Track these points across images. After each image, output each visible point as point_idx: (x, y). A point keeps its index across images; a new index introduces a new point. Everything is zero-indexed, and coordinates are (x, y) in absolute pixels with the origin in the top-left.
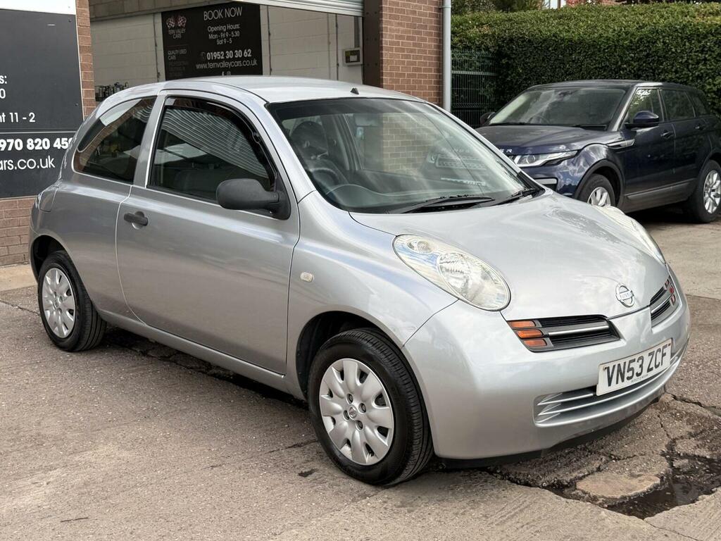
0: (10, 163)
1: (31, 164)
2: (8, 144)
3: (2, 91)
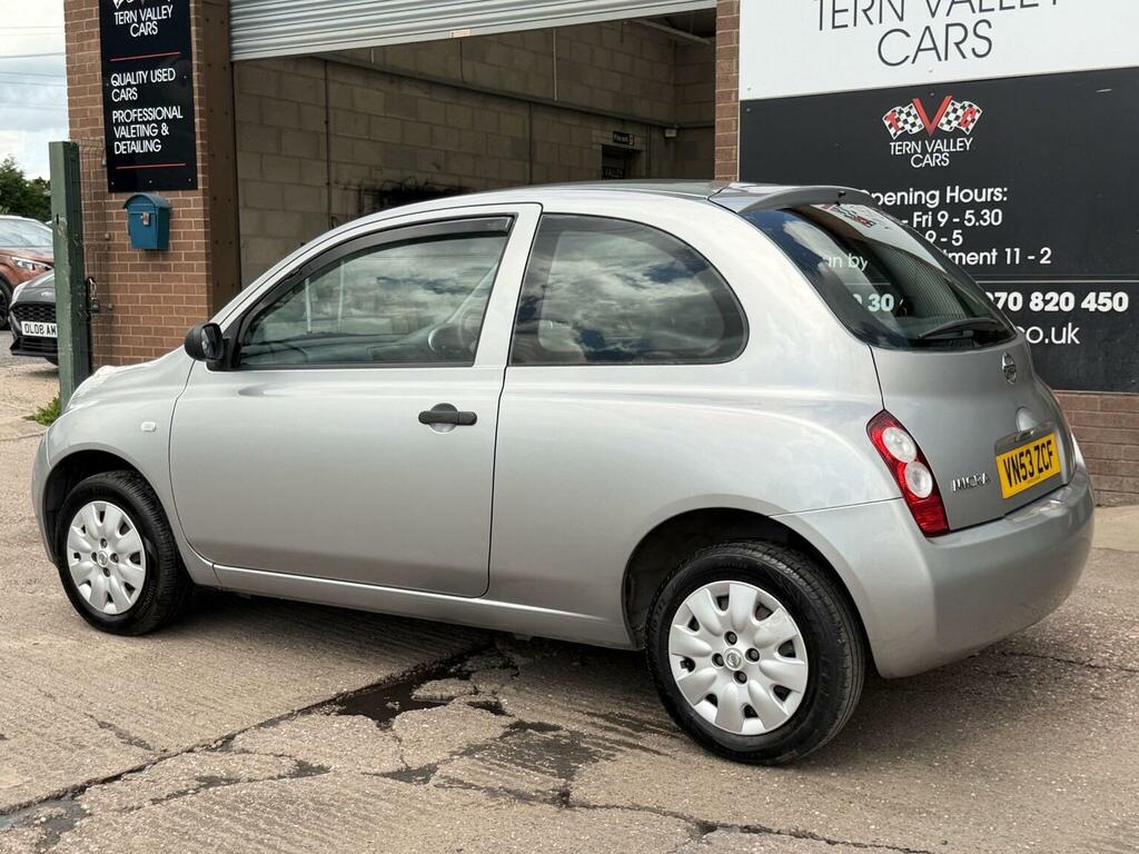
1: (1035, 335)
2: (997, 300)
3: (997, 214)
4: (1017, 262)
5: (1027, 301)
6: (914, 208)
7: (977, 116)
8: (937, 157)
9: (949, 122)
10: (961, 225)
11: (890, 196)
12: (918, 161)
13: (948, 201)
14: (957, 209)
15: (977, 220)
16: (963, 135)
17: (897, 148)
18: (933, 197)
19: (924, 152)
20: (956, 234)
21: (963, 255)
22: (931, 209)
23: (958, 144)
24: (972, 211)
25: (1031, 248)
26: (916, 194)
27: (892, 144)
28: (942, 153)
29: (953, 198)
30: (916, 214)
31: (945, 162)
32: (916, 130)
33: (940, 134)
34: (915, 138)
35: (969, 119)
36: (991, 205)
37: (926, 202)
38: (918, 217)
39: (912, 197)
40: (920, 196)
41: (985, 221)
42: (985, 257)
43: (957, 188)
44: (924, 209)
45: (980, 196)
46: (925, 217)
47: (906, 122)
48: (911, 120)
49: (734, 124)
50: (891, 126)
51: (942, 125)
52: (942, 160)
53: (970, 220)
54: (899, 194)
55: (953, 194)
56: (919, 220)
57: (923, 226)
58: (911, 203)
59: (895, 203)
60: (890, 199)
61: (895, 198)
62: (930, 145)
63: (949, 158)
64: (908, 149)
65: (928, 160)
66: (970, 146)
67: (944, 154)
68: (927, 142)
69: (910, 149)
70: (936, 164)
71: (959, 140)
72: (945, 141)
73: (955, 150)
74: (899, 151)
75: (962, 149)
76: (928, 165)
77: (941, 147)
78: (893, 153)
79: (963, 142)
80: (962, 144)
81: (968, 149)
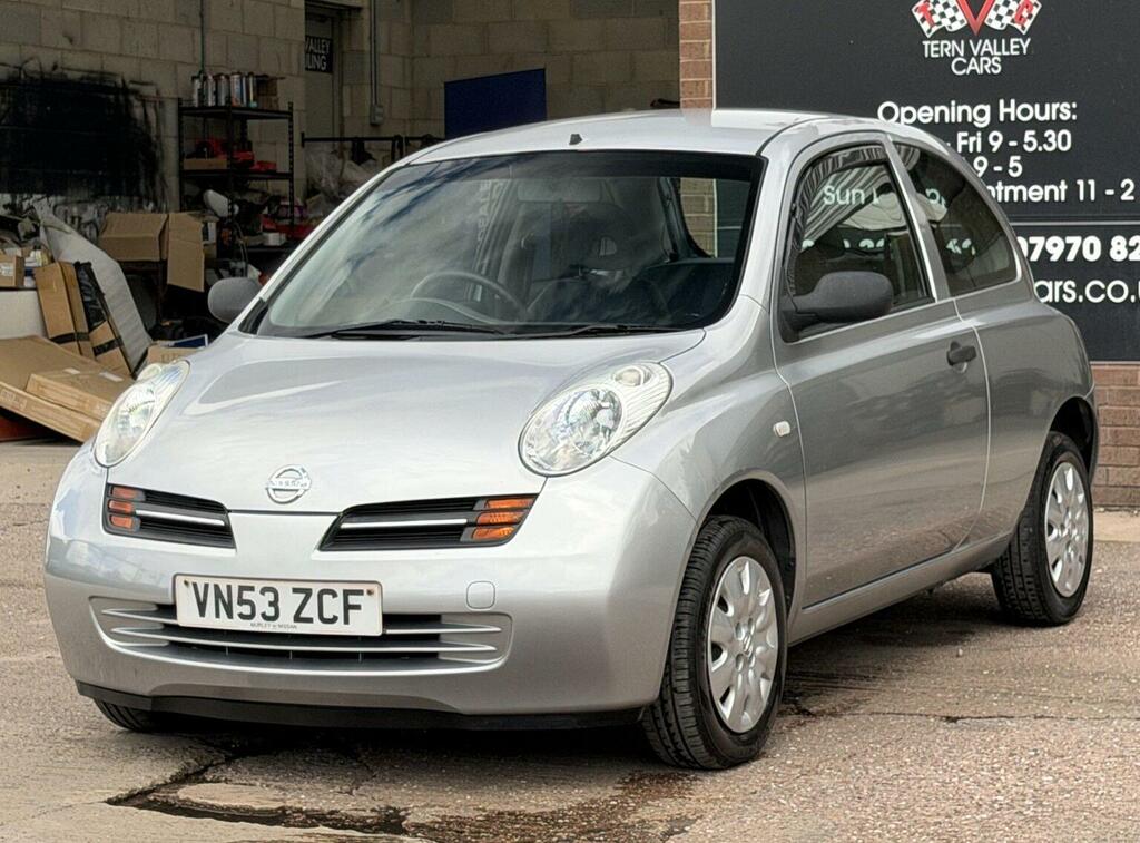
0: (1070, 287)
1: (1118, 291)
2: (1068, 247)
3: (1064, 137)
4: (1093, 198)
5: (1106, 247)
6: (956, 127)
7: (1035, 11)
9: (999, 18)
10: (1019, 150)
11: (926, 111)
12: (960, 66)
13: (1002, 118)
14: (1013, 129)
15: (1040, 144)
16: (1017, 34)
17: (933, 49)
18: (982, 113)
19: (968, 54)
20: (1014, 161)
21: (1024, 189)
22: (981, 129)
23: (1012, 47)
24: (1033, 133)
25: (1109, 179)
26: (960, 108)
27: (926, 43)
28: (991, 57)
29: (1007, 115)
30: (961, 135)
31: (996, 68)
32: (956, 26)
33: (987, 33)
34: (956, 36)
35: (1025, 14)
36: (1057, 125)
37: (973, 120)
38: (964, 138)
39: (954, 113)
40: (964, 113)
41: (1050, 144)
42: (1052, 192)
43: (1013, 102)
44: (972, 129)
45: (1042, 112)
46: (972, 139)
47: (943, 15)
48: (949, 13)
49: (706, 11)
50: (923, 20)
51: (990, 21)
52: (992, 66)
53: (1030, 144)
54: (938, 109)
55: (1007, 110)
56: (965, 142)
57: (971, 150)
58: (953, 121)
59: (933, 121)
60: (925, 115)
61: (931, 114)
62: (976, 46)
63: (1001, 63)
64: (947, 50)
65: (973, 65)
66: (1028, 49)
67: (994, 59)
68: (971, 43)
69: (950, 51)
70: (985, 71)
71: (1012, 40)
72: (995, 41)
73: (1007, 54)
74: (935, 52)
75: (1017, 53)
76: (973, 72)
77: (990, 49)
78: (926, 55)
79: (1018, 43)
80: (1017, 46)
81: (1025, 52)
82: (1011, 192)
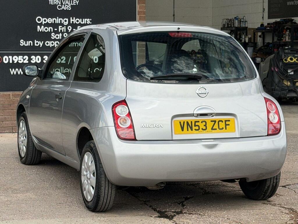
6: (58, 25)
8: (67, 7)
11: (50, 20)
12: (59, 7)
13: (71, 23)
14: (74, 26)
18: (66, 21)
19: (62, 4)
21: (78, 43)
22: (65, 25)
23: (74, 3)
24: (80, 27)
26: (60, 19)
29: (73, 22)
31: (70, 8)
36: (86, 25)
37: (63, 23)
38: (61, 28)
39: (58, 20)
40: (61, 21)
43: (74, 18)
44: (63, 25)
45: (82, 21)
46: (63, 28)
52: (68, 8)
54: (53, 19)
55: (73, 20)
56: (61, 29)
57: (63, 31)
58: (58, 23)
59: (52, 22)
60: (50, 21)
61: (51, 20)
62: (64, 2)
63: (71, 7)
64: (56, 2)
65: (63, 7)
66: (78, 3)
67: (69, 6)
68: (63, 1)
69: (57, 3)
70: (66, 9)
71: (74, 1)
72: (69, 1)
73: (73, 4)
74: (52, 3)
75: (75, 4)
76: (63, 9)
77: (68, 3)
78: (50, 4)
79: (75, 2)
80: (75, 3)
81: (77, 4)
82: (74, 44)
